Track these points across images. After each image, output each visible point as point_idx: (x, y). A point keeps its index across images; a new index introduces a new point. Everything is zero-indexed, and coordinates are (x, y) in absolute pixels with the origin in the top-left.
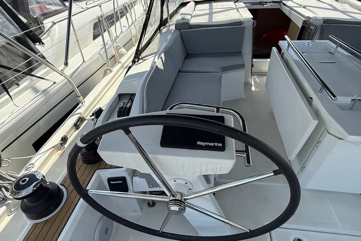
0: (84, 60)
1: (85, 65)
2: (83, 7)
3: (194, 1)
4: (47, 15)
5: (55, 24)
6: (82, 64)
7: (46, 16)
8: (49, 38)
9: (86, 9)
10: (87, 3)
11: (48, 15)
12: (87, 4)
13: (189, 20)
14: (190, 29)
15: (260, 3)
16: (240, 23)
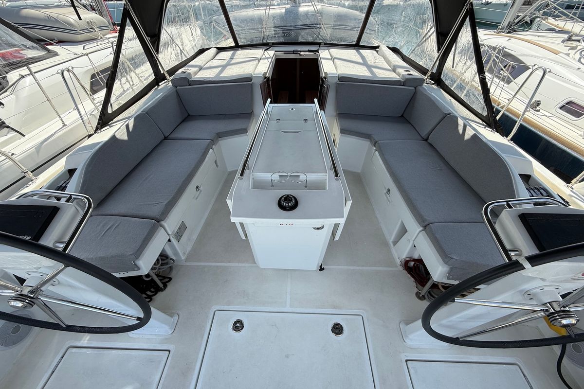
0: (63, 123)
1: (65, 130)
2: (78, 53)
3: (216, 47)
4: (14, 65)
5: (23, 77)
6: (62, 128)
7: (13, 67)
8: (13, 96)
9: (80, 55)
10: (84, 47)
11: (18, 65)
12: (86, 48)
13: (189, 74)
14: (190, 85)
15: (294, 52)
16: (248, 79)
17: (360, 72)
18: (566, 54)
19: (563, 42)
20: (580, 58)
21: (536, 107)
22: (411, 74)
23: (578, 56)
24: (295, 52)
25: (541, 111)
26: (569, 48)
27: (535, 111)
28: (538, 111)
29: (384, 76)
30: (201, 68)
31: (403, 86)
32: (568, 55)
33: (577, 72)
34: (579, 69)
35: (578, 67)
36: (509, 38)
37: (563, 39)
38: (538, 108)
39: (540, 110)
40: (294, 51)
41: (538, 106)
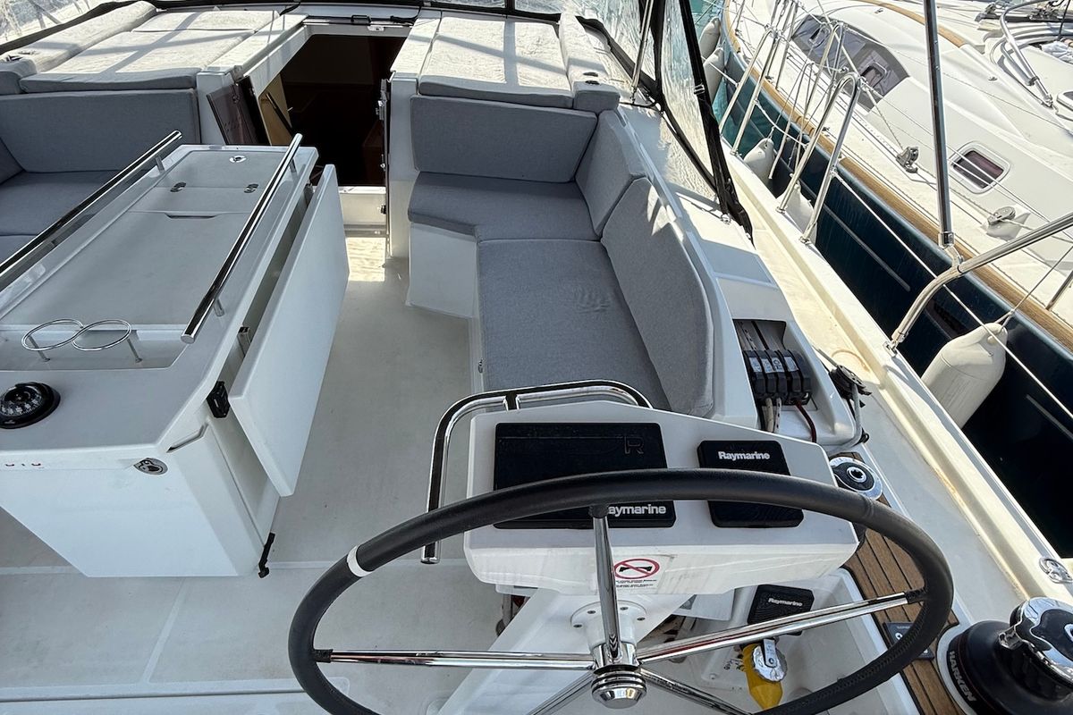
13: (28, 64)
14: (23, 92)
15: (353, 21)
16: (186, 82)
17: (486, 72)
18: (976, 47)
19: (978, 19)
20: (1002, 58)
21: (911, 164)
22: (596, 83)
23: (998, 54)
24: (356, 21)
25: (919, 171)
26: (986, 33)
27: (908, 171)
28: (915, 171)
29: (534, 84)
30: (75, 52)
31: (572, 108)
32: (981, 49)
33: (990, 86)
34: (994, 79)
35: (992, 76)
36: (879, 8)
37: (977, 14)
38: (914, 166)
39: (917, 169)
40: (352, 19)
41: (914, 160)
